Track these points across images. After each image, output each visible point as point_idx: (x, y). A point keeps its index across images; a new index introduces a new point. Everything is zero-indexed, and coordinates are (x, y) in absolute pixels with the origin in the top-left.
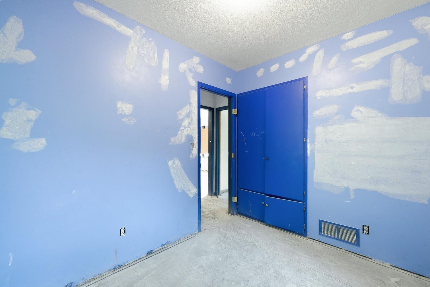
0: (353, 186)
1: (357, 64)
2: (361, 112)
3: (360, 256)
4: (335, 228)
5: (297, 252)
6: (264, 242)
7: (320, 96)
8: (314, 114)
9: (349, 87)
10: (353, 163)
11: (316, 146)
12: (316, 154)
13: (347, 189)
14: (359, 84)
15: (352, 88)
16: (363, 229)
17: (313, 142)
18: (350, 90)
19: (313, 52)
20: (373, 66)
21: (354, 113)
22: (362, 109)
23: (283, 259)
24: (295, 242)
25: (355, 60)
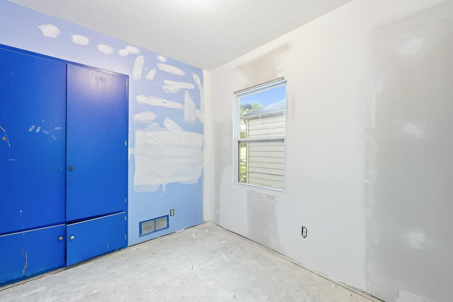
0: (165, 182)
1: (168, 86)
2: (170, 124)
3: (170, 235)
4: (153, 222)
5: (140, 263)
6: (100, 282)
7: (140, 101)
8: (135, 117)
9: (163, 101)
10: (165, 163)
11: (136, 150)
12: (136, 158)
13: (161, 185)
14: (168, 101)
15: (164, 103)
16: (171, 213)
17: (133, 146)
18: (163, 104)
19: (134, 53)
20: (176, 92)
21: (165, 124)
22: (170, 121)
23: (142, 276)
24: (125, 258)
25: (166, 82)
